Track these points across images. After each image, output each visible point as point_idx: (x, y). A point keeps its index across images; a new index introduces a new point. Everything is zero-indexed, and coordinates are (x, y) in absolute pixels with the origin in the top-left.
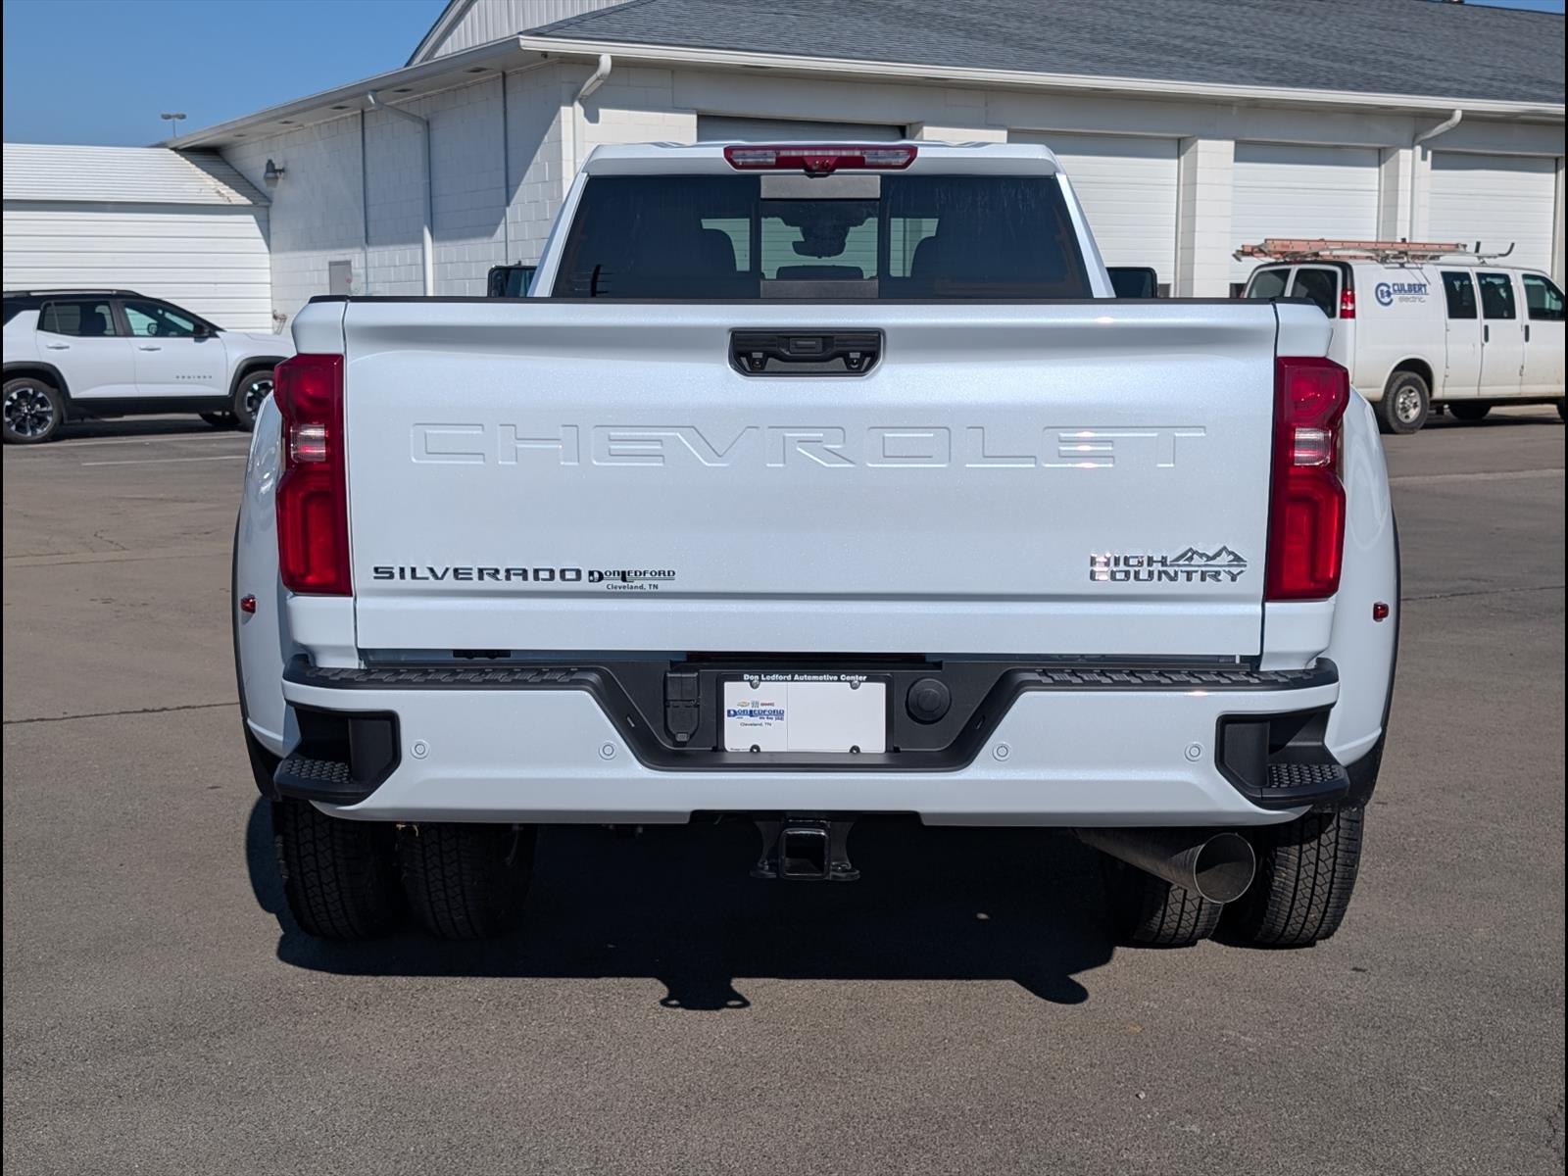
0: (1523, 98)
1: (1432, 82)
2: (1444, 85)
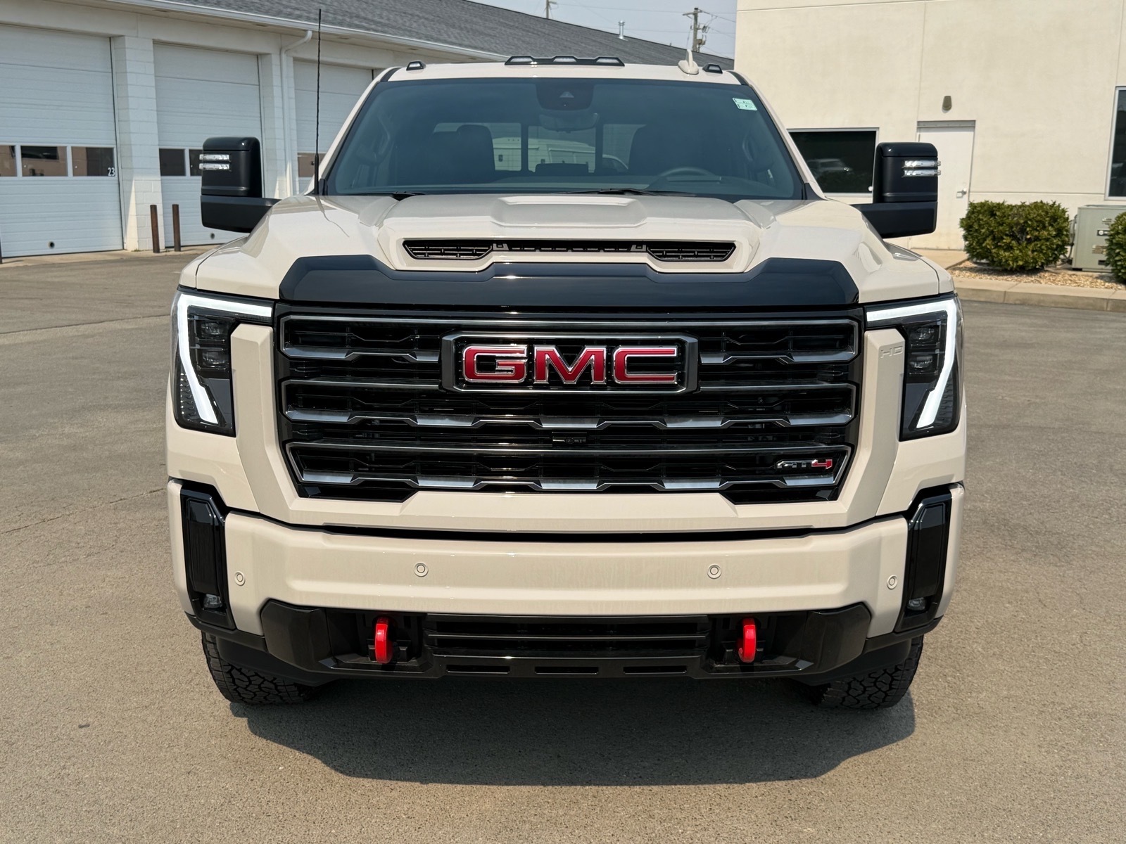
0: (350, 25)
1: (289, 10)
2: (297, 12)
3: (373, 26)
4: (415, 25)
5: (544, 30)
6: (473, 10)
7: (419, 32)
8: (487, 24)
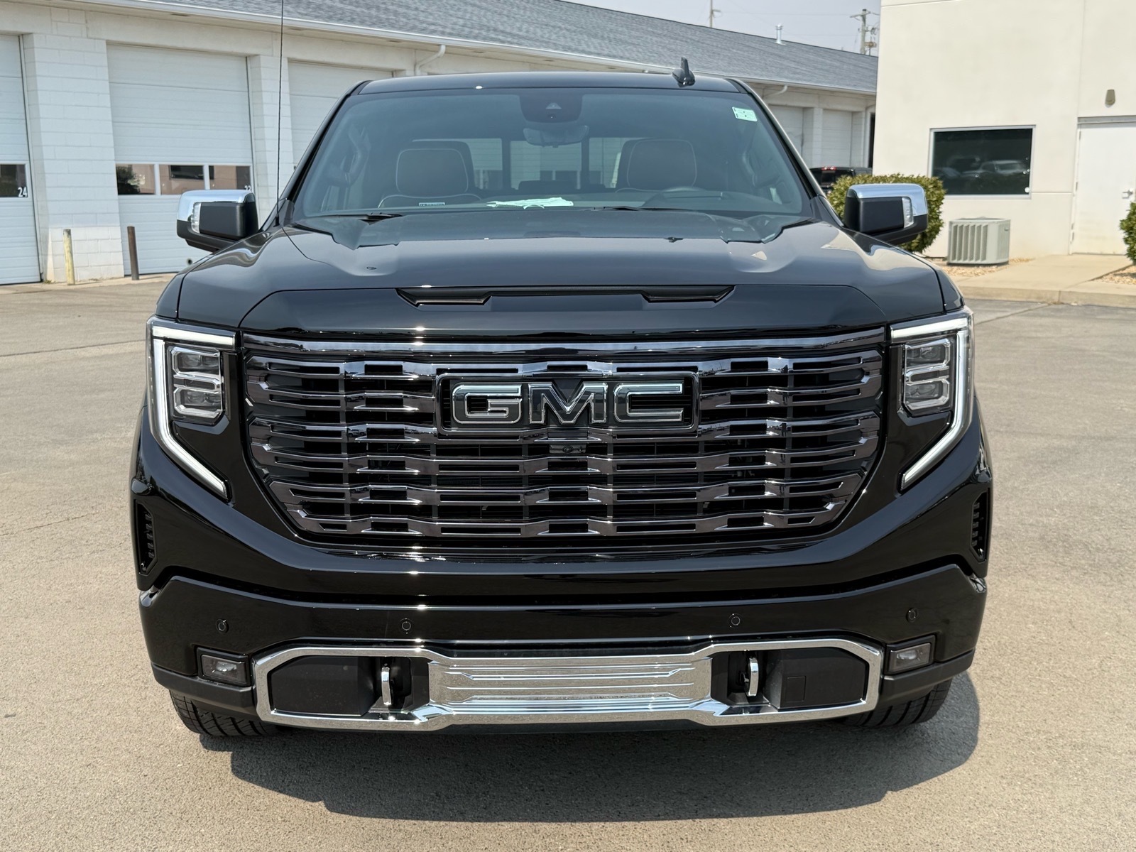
0: (485, 39)
1: (424, 25)
2: (433, 27)
3: (509, 39)
4: (554, 36)
5: (693, 38)
6: (621, 19)
7: (558, 43)
8: (633, 33)
